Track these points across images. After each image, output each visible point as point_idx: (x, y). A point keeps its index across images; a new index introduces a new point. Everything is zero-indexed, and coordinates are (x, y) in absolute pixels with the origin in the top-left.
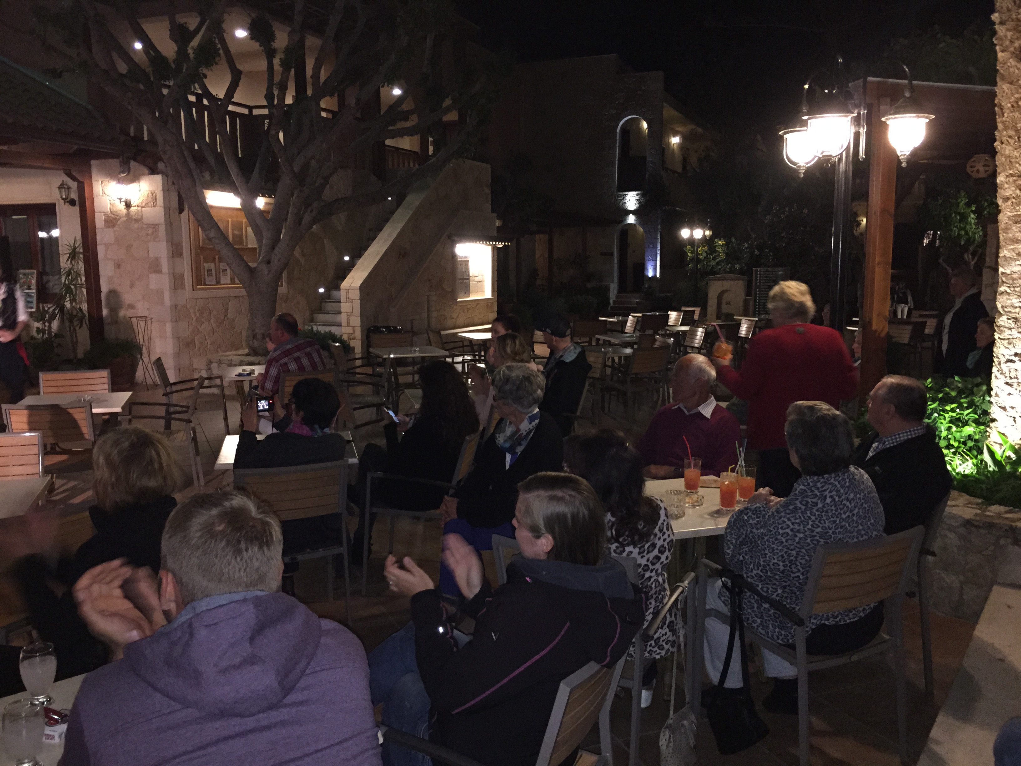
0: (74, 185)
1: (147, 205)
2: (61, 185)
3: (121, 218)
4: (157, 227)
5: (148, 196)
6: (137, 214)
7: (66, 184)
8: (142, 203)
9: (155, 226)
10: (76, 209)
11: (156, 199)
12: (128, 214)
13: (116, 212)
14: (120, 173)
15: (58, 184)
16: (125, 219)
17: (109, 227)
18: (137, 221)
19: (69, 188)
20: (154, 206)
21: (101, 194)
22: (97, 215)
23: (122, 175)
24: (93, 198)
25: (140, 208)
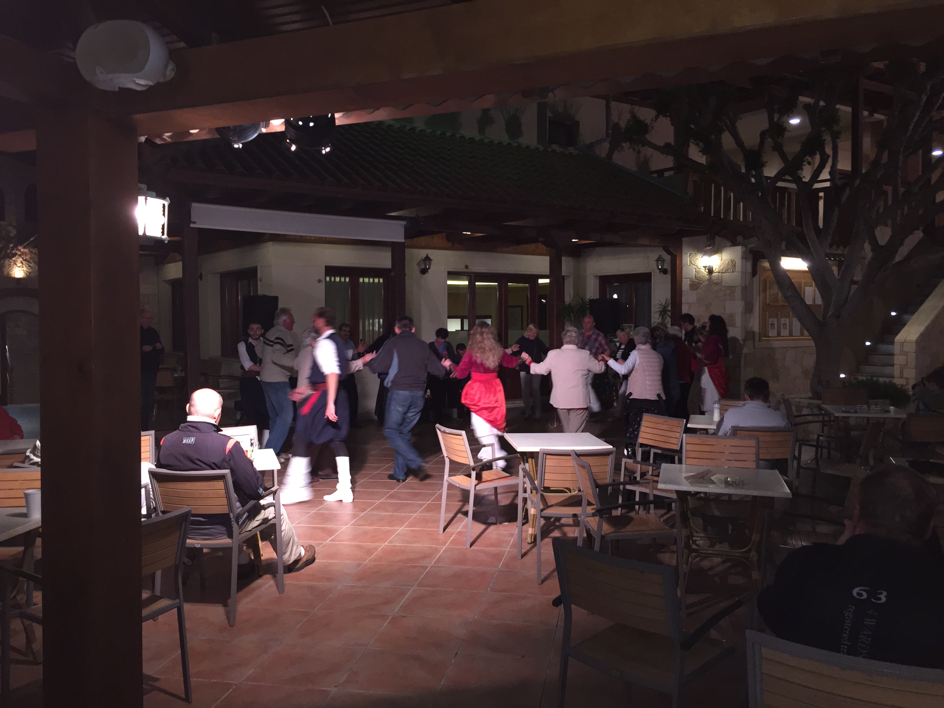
0: (668, 258)
1: (727, 271)
2: (658, 258)
3: (703, 282)
4: (734, 288)
5: (728, 264)
6: (718, 278)
7: (662, 258)
8: (722, 269)
9: (731, 288)
10: (668, 277)
11: (735, 266)
12: (710, 280)
13: (700, 278)
14: (706, 247)
15: (656, 258)
16: (707, 283)
17: (693, 290)
18: (717, 284)
19: (664, 260)
20: (733, 272)
21: (689, 264)
22: (684, 281)
23: (708, 248)
24: (682, 267)
25: (720, 274)
